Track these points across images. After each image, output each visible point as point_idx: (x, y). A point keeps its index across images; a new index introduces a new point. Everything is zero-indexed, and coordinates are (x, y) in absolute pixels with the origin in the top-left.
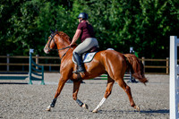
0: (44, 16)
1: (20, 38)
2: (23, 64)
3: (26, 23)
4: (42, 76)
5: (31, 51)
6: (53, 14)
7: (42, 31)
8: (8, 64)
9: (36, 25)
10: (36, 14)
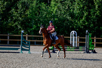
0: (32, 9)
1: (17, 23)
2: (18, 40)
3: (21, 14)
4: (29, 48)
5: (22, 31)
6: (38, 8)
7: (31, 19)
8: (8, 39)
9: (27, 15)
10: (27, 8)
